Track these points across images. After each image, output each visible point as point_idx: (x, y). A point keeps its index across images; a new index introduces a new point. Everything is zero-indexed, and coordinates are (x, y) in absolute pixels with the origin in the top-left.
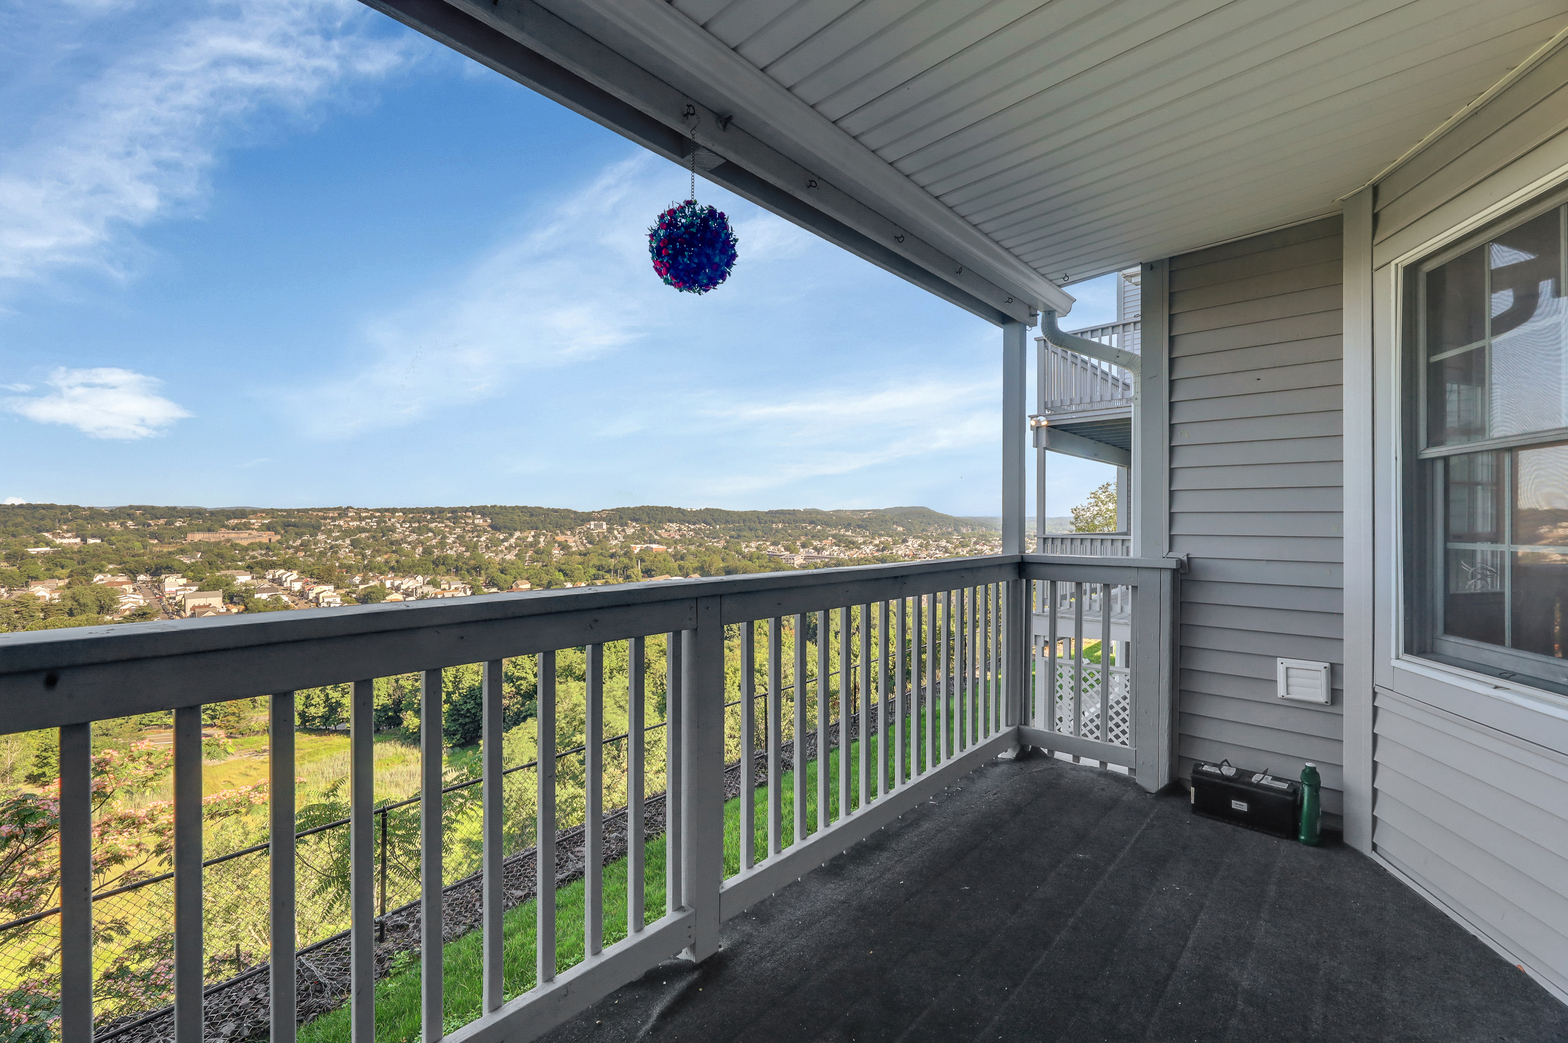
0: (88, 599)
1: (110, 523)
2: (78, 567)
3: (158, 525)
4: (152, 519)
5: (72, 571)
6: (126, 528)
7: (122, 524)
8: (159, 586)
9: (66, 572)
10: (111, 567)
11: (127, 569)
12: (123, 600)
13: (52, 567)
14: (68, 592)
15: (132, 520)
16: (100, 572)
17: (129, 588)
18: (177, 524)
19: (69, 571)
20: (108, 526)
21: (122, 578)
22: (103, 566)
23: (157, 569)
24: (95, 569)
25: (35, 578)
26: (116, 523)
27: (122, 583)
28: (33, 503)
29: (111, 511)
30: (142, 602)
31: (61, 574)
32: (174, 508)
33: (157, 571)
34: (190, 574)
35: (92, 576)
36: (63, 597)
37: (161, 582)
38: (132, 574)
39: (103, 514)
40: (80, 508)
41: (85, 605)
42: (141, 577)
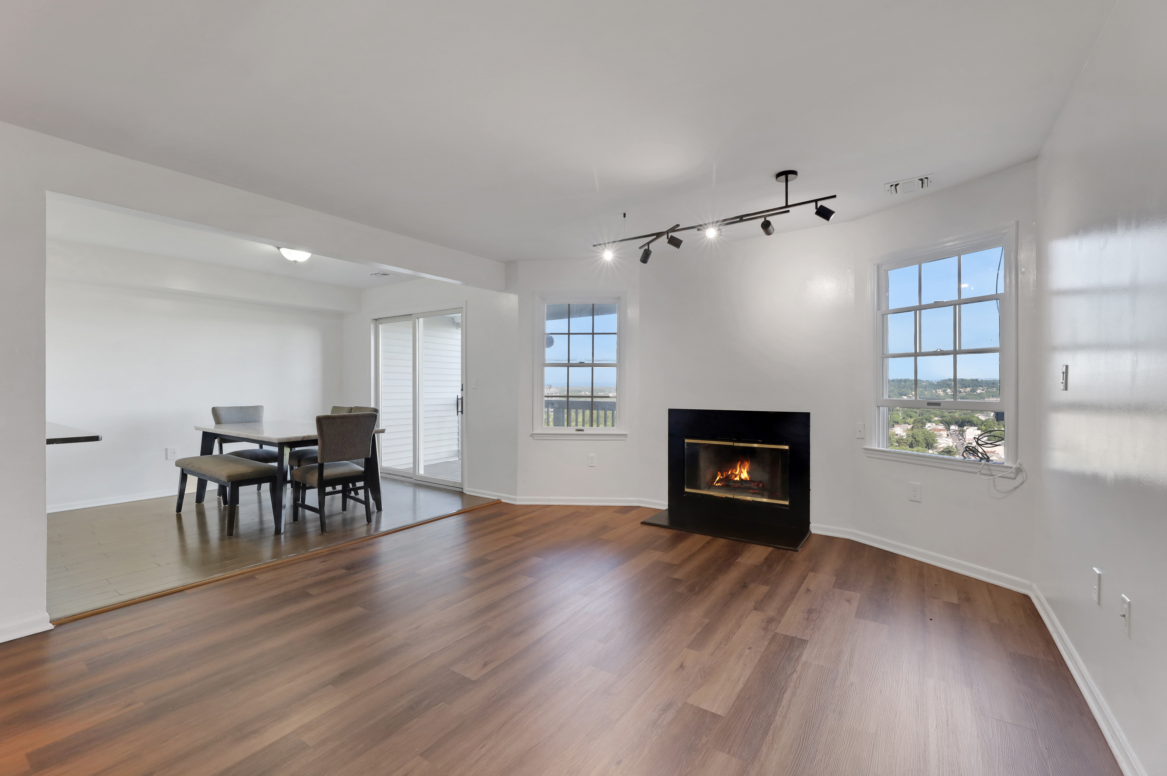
0: (920, 438)
1: (938, 390)
2: (919, 417)
3: (966, 392)
4: (962, 388)
5: (915, 420)
6: (947, 394)
7: (944, 391)
8: (962, 433)
9: (912, 420)
10: (936, 419)
11: (944, 421)
12: (940, 440)
13: (906, 417)
14: (910, 433)
15: (950, 389)
16: (930, 422)
17: (944, 433)
18: (979, 391)
19: (914, 420)
20: (936, 392)
21: (941, 427)
22: (931, 418)
23: (962, 422)
24: (927, 420)
25: (897, 423)
26: (941, 391)
27: (941, 430)
28: (899, 379)
29: (938, 383)
30: (951, 444)
31: (910, 421)
32: (977, 380)
33: (962, 424)
34: (983, 427)
35: (925, 424)
36: (908, 436)
37: (964, 431)
38: (947, 424)
39: (934, 385)
40: (921, 380)
41: (919, 441)
42: (953, 427)
